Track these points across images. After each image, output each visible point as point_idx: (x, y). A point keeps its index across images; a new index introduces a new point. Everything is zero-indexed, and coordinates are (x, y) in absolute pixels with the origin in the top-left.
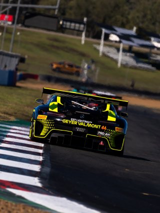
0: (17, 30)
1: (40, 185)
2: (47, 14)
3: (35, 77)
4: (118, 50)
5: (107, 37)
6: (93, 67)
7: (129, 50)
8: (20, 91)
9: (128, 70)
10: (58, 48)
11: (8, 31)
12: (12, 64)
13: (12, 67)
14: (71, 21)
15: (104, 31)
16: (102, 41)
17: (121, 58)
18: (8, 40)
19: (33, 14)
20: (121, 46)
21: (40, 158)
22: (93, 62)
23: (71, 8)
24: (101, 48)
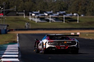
0: (5, 18)
1: (19, 61)
2: (13, 11)
3: (12, 30)
4: (35, 18)
5: (31, 15)
6: (29, 24)
7: (38, 17)
8: (9, 35)
9: (39, 23)
10: (17, 20)
11: (2, 18)
12: (5, 27)
13: (5, 28)
14: (20, 12)
15: (30, 13)
16: (30, 16)
17: (36, 20)
18: (3, 21)
19: (9, 12)
20: (36, 17)
21: (18, 53)
22: (28, 23)
23: (19, 8)
24: (30, 18)
